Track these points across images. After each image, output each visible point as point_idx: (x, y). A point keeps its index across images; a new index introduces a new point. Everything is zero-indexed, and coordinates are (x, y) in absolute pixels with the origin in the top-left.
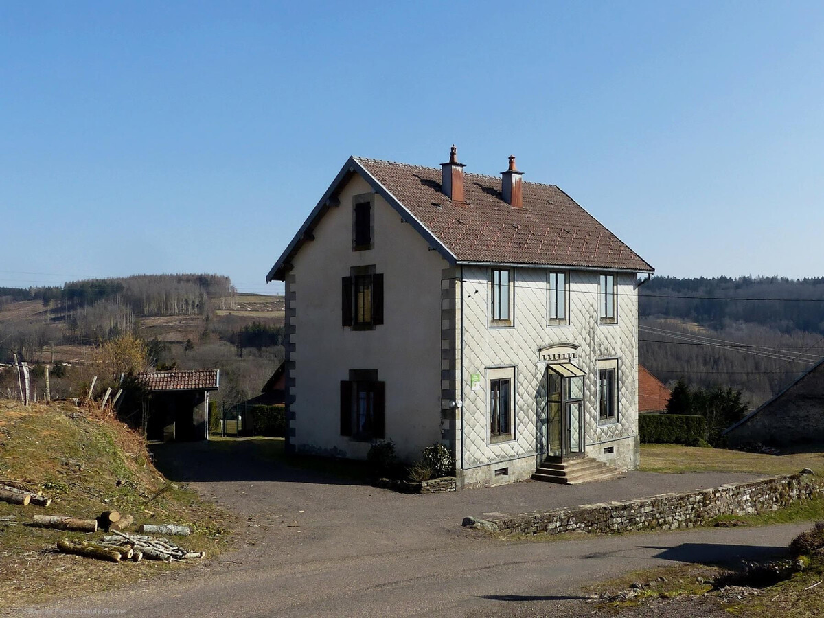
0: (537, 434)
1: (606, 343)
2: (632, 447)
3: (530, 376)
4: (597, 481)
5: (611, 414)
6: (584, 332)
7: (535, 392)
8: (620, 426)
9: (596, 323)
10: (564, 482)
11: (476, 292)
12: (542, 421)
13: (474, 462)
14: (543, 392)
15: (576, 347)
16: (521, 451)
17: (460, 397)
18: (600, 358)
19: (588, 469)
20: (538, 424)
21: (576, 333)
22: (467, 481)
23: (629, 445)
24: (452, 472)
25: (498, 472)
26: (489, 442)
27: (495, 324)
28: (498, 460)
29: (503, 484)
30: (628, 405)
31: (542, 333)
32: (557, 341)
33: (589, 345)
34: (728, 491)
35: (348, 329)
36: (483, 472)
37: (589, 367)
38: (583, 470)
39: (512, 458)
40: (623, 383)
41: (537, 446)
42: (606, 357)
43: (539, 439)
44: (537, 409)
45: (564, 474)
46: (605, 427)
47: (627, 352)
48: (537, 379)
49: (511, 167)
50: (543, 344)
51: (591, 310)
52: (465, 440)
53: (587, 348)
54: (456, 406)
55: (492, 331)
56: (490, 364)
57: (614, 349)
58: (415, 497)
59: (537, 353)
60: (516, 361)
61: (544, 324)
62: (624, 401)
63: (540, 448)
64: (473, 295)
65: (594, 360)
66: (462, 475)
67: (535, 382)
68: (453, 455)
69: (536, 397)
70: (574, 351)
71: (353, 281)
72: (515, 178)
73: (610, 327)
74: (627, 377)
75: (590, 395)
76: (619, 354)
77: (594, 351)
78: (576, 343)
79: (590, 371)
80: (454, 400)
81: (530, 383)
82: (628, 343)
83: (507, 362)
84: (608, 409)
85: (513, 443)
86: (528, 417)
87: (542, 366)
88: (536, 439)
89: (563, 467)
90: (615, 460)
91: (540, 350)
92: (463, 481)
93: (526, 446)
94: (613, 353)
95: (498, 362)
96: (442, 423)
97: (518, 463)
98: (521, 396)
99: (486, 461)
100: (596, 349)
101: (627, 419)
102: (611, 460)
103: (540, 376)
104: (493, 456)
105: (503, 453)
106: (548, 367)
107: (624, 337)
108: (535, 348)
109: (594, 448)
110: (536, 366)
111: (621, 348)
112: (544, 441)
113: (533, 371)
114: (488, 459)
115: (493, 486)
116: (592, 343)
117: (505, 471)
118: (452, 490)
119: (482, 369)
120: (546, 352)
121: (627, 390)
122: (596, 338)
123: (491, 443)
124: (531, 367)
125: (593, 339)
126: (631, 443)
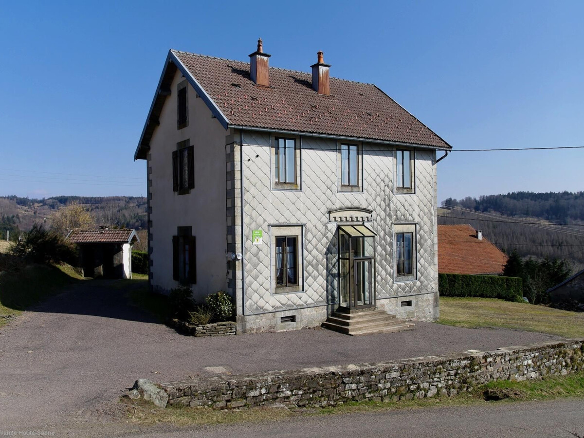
0: (327, 286)
1: (402, 209)
2: (431, 302)
3: (319, 235)
4: (380, 333)
5: (410, 272)
6: (378, 199)
7: (325, 250)
8: (418, 283)
9: (392, 191)
10: (346, 332)
11: (257, 156)
12: (334, 276)
13: (257, 309)
14: (334, 249)
15: (370, 212)
16: (310, 301)
17: (241, 250)
18: (396, 223)
19: (375, 320)
20: (329, 278)
21: (370, 199)
22: (248, 326)
23: (429, 299)
24: (233, 317)
25: (284, 319)
26: (273, 291)
27: (280, 187)
28: (284, 308)
29: (291, 329)
30: (427, 265)
31: (333, 198)
32: (349, 206)
33: (385, 211)
35: (176, 193)
36: (267, 319)
37: (384, 230)
38: (369, 321)
39: (301, 308)
40: (422, 246)
41: (327, 297)
42: (403, 222)
43: (330, 291)
44: (327, 265)
45: (348, 324)
46: (402, 284)
47: (425, 219)
48: (327, 238)
49: (319, 61)
50: (334, 207)
51: (387, 180)
52: (247, 289)
53: (383, 214)
54: (236, 259)
55: (277, 193)
56: (273, 222)
57: (411, 215)
58: (190, 339)
59: (327, 215)
60: (303, 221)
61: (334, 189)
62: (422, 261)
63: (331, 299)
64: (253, 158)
65: (390, 224)
66: (243, 319)
67: (325, 240)
68: (233, 301)
69: (326, 254)
70: (368, 215)
71: (178, 155)
72: (322, 69)
73: (407, 196)
74: (426, 241)
75: (386, 254)
76: (417, 220)
77: (390, 216)
78: (370, 208)
79: (385, 234)
80: (234, 252)
81: (320, 241)
82: (426, 210)
83: (293, 221)
84: (406, 268)
85: (300, 294)
86: (318, 271)
87: (333, 227)
88: (327, 291)
89: (348, 318)
90: (413, 313)
91: (330, 212)
92: (244, 327)
93: (316, 297)
94: (410, 218)
95: (282, 221)
96: (228, 273)
97: (307, 312)
98: (310, 253)
99: (271, 309)
100: (392, 213)
101: (425, 277)
102: (409, 312)
103: (330, 236)
104: (278, 304)
105: (289, 302)
106: (339, 228)
107: (422, 205)
108: (324, 210)
109: (390, 301)
110: (326, 227)
111: (419, 215)
112: (336, 293)
113: (323, 230)
114: (273, 307)
115: (279, 331)
116: (388, 209)
117: (293, 319)
118: (232, 334)
119: (265, 226)
120: (337, 215)
121: (425, 251)
122: (392, 205)
123: (276, 293)
124: (320, 226)
125: (389, 206)
126: (430, 298)
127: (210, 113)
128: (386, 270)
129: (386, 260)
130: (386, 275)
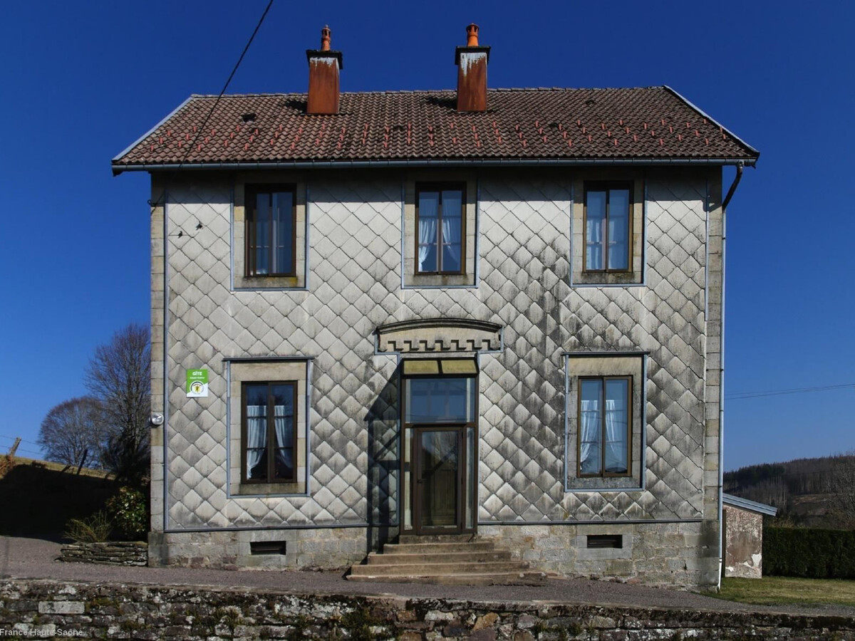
0: (370, 488)
1: (599, 320)
3: (350, 380)
6: (522, 299)
7: (365, 411)
9: (567, 280)
11: (200, 226)
12: (388, 466)
13: (194, 521)
14: (389, 410)
16: (323, 514)
17: (162, 408)
18: (576, 351)
20: (377, 470)
21: (497, 299)
22: (174, 553)
23: (682, 536)
24: (142, 534)
25: (257, 547)
26: (236, 491)
27: (255, 283)
28: (258, 524)
29: (273, 568)
30: (676, 453)
31: (390, 300)
32: (433, 315)
33: (542, 325)
36: (219, 543)
37: (540, 370)
39: (299, 526)
41: (370, 510)
42: (599, 351)
43: (376, 498)
44: (371, 442)
46: (592, 494)
47: (676, 341)
48: (371, 385)
50: (391, 320)
51: (550, 254)
52: (173, 481)
53: (535, 333)
54: (150, 423)
57: (629, 335)
59: (372, 338)
60: (310, 349)
61: (393, 279)
62: (661, 444)
64: (190, 228)
65: (556, 355)
66: (163, 536)
67: (365, 391)
69: (368, 418)
70: (490, 335)
73: (617, 292)
74: (676, 395)
75: (543, 424)
76: (647, 343)
77: (556, 336)
78: (495, 319)
79: (542, 377)
81: (352, 392)
82: (679, 320)
83: (285, 350)
85: (299, 499)
86: (344, 454)
87: (388, 362)
88: (369, 496)
90: (626, 564)
91: (378, 331)
92: (164, 553)
93: (339, 506)
94: (624, 341)
95: (257, 350)
97: (315, 536)
98: (325, 416)
99: (226, 523)
100: (566, 333)
102: (613, 562)
103: (380, 381)
104: (244, 516)
105: (271, 514)
106: (402, 364)
107: (664, 310)
108: (364, 325)
109: (552, 532)
110: (370, 363)
111: (655, 335)
112: (392, 503)
113: (361, 369)
114: (230, 520)
115: (244, 569)
116: (551, 321)
117: (280, 547)
118: (140, 564)
119: (217, 361)
120: (400, 337)
121: (674, 420)
122: (564, 312)
123: (240, 494)
124: (352, 360)
125: (555, 313)
126: (686, 534)
128: (541, 461)
129: (541, 437)
130: (541, 472)
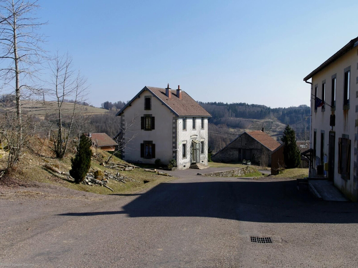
1: (202, 134)
4: (205, 169)
5: (203, 152)
6: (198, 132)
8: (204, 156)
9: (200, 129)
10: (198, 169)
13: (180, 164)
14: (191, 147)
15: (197, 136)
17: (178, 148)
18: (201, 138)
19: (202, 166)
20: (191, 155)
22: (179, 168)
23: (206, 161)
24: (176, 166)
26: (182, 159)
27: (183, 129)
29: (185, 169)
31: (191, 132)
32: (194, 134)
34: (237, 170)
35: (143, 130)
36: (181, 166)
38: (201, 166)
40: (205, 145)
44: (190, 151)
45: (198, 167)
46: (202, 156)
49: (179, 88)
50: (191, 135)
51: (199, 126)
52: (178, 158)
54: (177, 150)
55: (183, 132)
58: (170, 171)
60: (187, 139)
61: (191, 130)
63: (191, 161)
64: (180, 123)
66: (178, 167)
67: (190, 144)
68: (176, 162)
71: (145, 118)
72: (180, 91)
73: (203, 130)
74: (206, 143)
80: (176, 149)
85: (186, 159)
86: (189, 153)
87: (191, 141)
88: (190, 158)
89: (197, 165)
91: (191, 137)
93: (188, 160)
94: (203, 137)
95: (184, 140)
96: (173, 154)
97: (187, 164)
98: (188, 148)
101: (206, 154)
103: (191, 143)
105: (185, 162)
106: (192, 141)
107: (205, 133)
108: (190, 136)
111: (205, 136)
114: (182, 163)
115: (183, 170)
116: (200, 135)
117: (185, 166)
118: (176, 170)
119: (181, 141)
122: (200, 133)
124: (189, 140)
127: (170, 111)
